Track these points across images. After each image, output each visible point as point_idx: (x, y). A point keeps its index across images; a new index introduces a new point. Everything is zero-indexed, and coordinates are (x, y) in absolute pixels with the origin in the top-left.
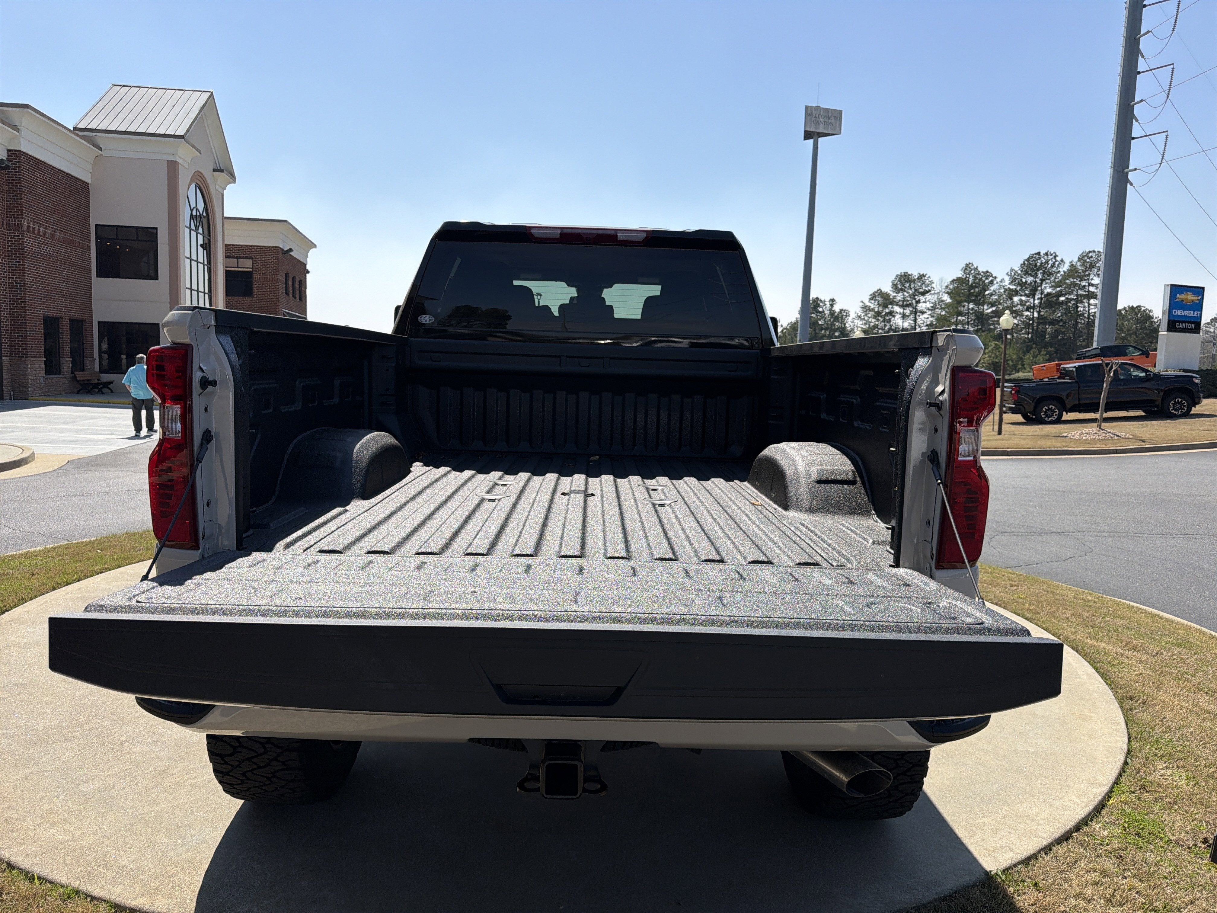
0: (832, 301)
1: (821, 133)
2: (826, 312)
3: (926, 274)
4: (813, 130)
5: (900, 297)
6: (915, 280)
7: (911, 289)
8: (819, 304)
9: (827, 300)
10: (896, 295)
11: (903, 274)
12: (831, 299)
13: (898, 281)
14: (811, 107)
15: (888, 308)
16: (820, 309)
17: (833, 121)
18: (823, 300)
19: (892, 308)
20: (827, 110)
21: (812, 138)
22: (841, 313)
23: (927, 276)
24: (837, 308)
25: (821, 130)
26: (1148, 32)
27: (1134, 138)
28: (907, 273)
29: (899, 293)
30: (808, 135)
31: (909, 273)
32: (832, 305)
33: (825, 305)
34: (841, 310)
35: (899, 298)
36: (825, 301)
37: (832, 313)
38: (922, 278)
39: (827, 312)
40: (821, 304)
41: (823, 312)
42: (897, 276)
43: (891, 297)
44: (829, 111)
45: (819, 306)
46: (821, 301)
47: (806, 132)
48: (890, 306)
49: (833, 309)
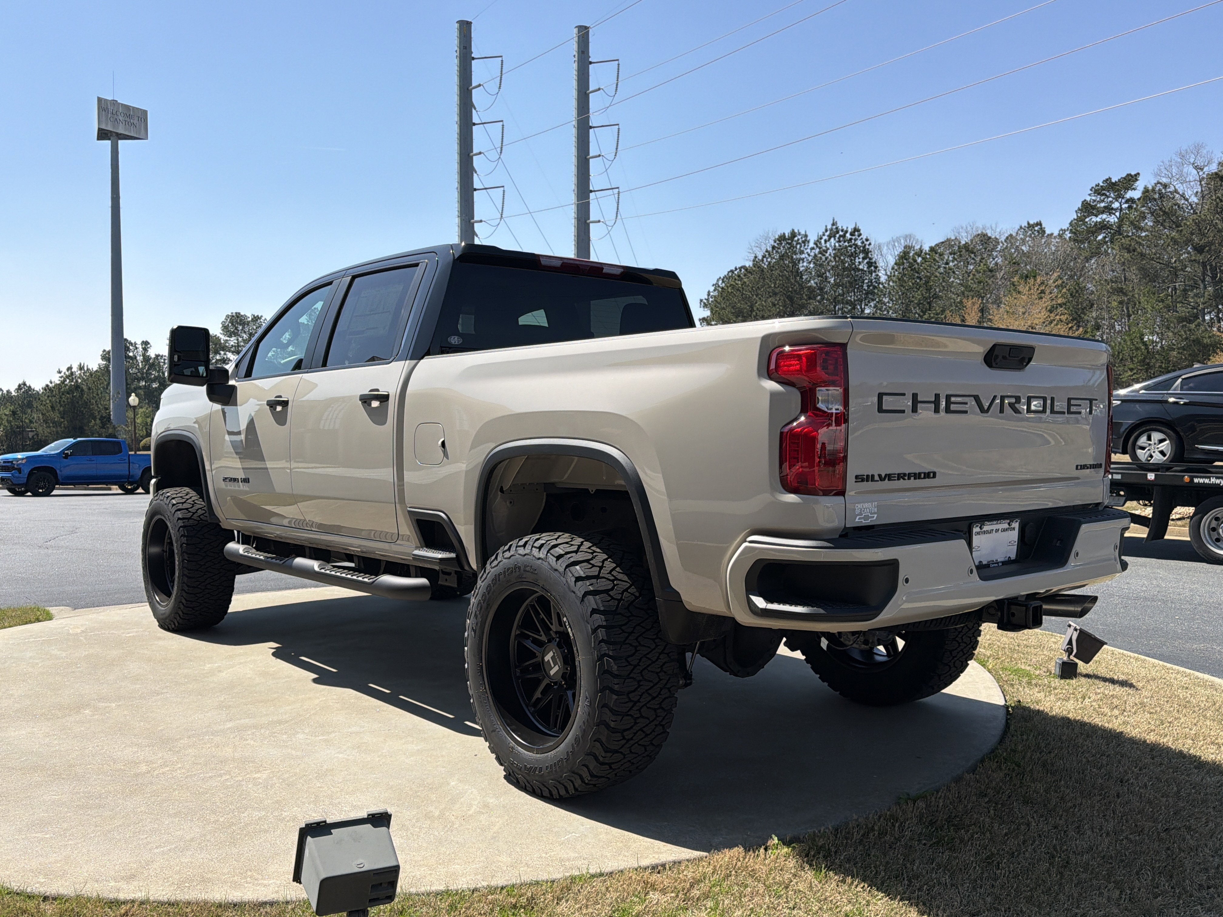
0: (146, 344)
1: (121, 134)
2: (138, 358)
3: (262, 316)
4: (110, 128)
5: (233, 341)
6: (249, 322)
7: (245, 332)
8: (128, 348)
9: (139, 342)
10: (228, 339)
11: (234, 314)
12: (143, 342)
13: (230, 322)
14: (106, 100)
15: (220, 354)
16: (131, 354)
17: (136, 122)
18: (133, 342)
19: (225, 354)
20: (127, 107)
21: (109, 139)
22: (158, 359)
23: (263, 318)
24: (152, 353)
25: (121, 130)
26: (479, 85)
27: (475, 190)
28: (239, 313)
29: (230, 336)
30: (103, 135)
31: (242, 314)
32: (145, 350)
33: (137, 348)
34: (157, 356)
35: (232, 343)
36: (135, 344)
37: (146, 359)
38: (257, 320)
39: (140, 358)
40: (131, 347)
41: (136, 358)
42: (228, 316)
43: (222, 342)
44: (130, 109)
45: (128, 349)
46: (131, 344)
47: (100, 130)
48: (222, 353)
49: (148, 354)
